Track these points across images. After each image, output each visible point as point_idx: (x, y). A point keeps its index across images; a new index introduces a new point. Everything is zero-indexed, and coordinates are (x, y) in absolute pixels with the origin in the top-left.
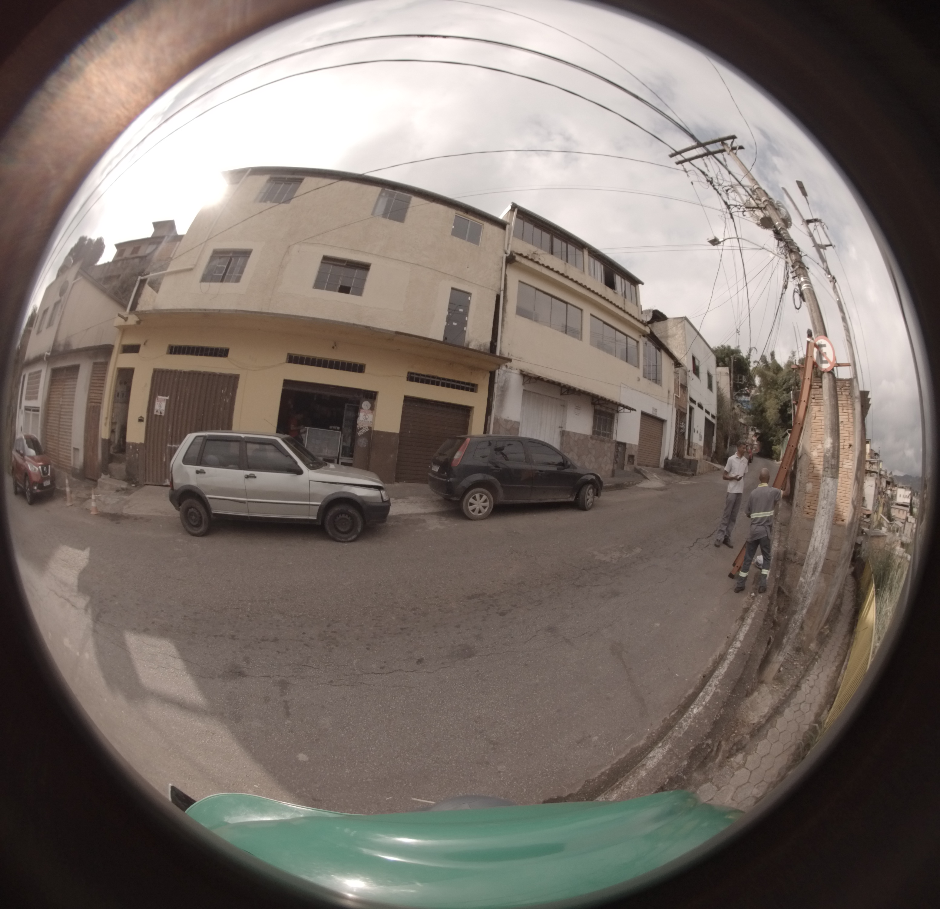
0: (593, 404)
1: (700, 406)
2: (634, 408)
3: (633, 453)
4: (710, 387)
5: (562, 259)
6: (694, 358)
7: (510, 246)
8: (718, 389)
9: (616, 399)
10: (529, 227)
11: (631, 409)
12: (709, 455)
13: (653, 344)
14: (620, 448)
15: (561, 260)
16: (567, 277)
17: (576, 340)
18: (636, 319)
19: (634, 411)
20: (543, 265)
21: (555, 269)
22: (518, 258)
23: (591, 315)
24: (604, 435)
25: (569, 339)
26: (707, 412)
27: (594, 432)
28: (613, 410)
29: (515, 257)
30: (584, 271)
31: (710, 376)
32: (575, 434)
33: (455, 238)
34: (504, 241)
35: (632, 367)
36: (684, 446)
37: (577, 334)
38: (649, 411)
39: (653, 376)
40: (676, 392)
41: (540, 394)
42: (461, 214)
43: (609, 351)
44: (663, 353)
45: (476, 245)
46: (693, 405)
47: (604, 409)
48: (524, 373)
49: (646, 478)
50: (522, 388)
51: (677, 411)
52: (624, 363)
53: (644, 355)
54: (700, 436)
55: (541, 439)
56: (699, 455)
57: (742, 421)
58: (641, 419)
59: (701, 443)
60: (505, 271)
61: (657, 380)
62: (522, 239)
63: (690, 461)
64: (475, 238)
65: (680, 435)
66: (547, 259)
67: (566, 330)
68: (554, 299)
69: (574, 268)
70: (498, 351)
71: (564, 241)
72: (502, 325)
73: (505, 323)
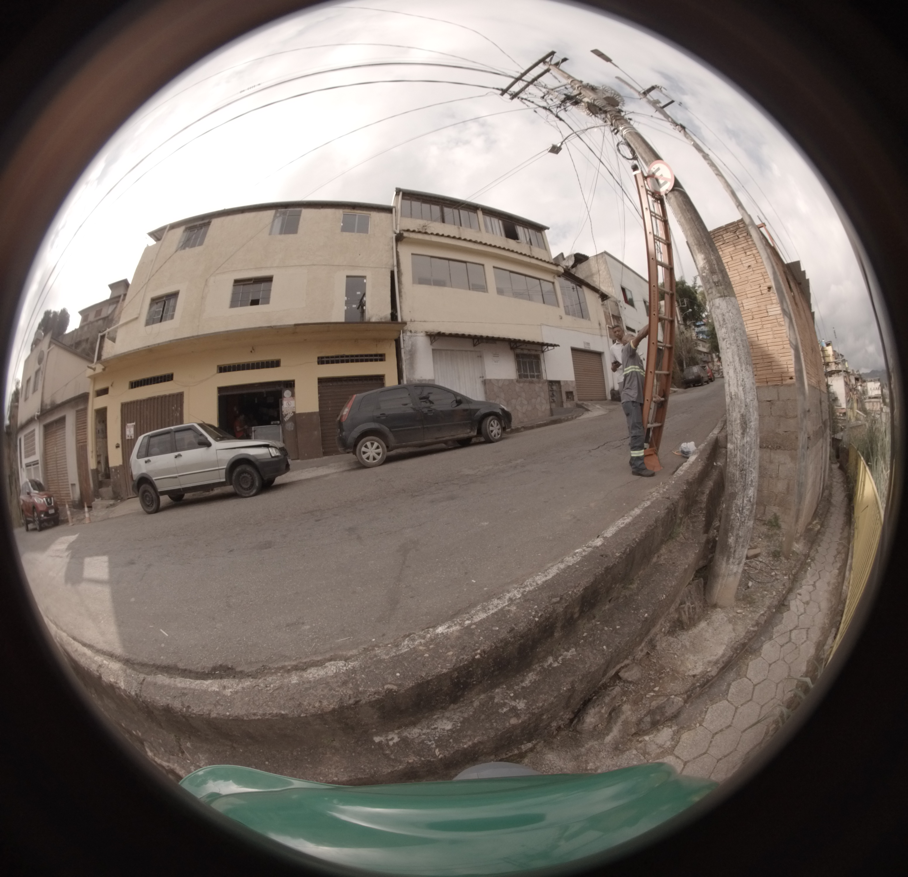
0: (512, 348)
2: (557, 343)
3: (571, 390)
5: (454, 224)
6: (624, 290)
7: (398, 226)
9: (540, 340)
10: (416, 204)
11: (554, 345)
13: (573, 282)
14: (554, 388)
15: (453, 226)
16: (460, 239)
17: (481, 294)
19: (558, 347)
20: (432, 234)
21: (446, 234)
22: (406, 234)
23: (494, 267)
24: (533, 376)
25: (473, 294)
27: (520, 376)
28: (536, 351)
29: (402, 234)
30: (480, 230)
32: (498, 381)
33: (345, 234)
34: (392, 223)
35: (550, 307)
37: (483, 288)
38: (580, 346)
39: (577, 312)
40: (608, 323)
41: (453, 350)
42: (348, 211)
43: (522, 297)
44: (585, 289)
45: (365, 234)
47: (526, 352)
48: (429, 333)
50: (430, 348)
52: (543, 305)
53: (563, 294)
58: (572, 355)
60: (396, 249)
61: (583, 315)
62: (411, 217)
64: (364, 229)
66: (438, 227)
67: (468, 286)
68: (450, 262)
69: (469, 230)
70: (399, 320)
71: (455, 208)
72: (400, 296)
73: (403, 294)
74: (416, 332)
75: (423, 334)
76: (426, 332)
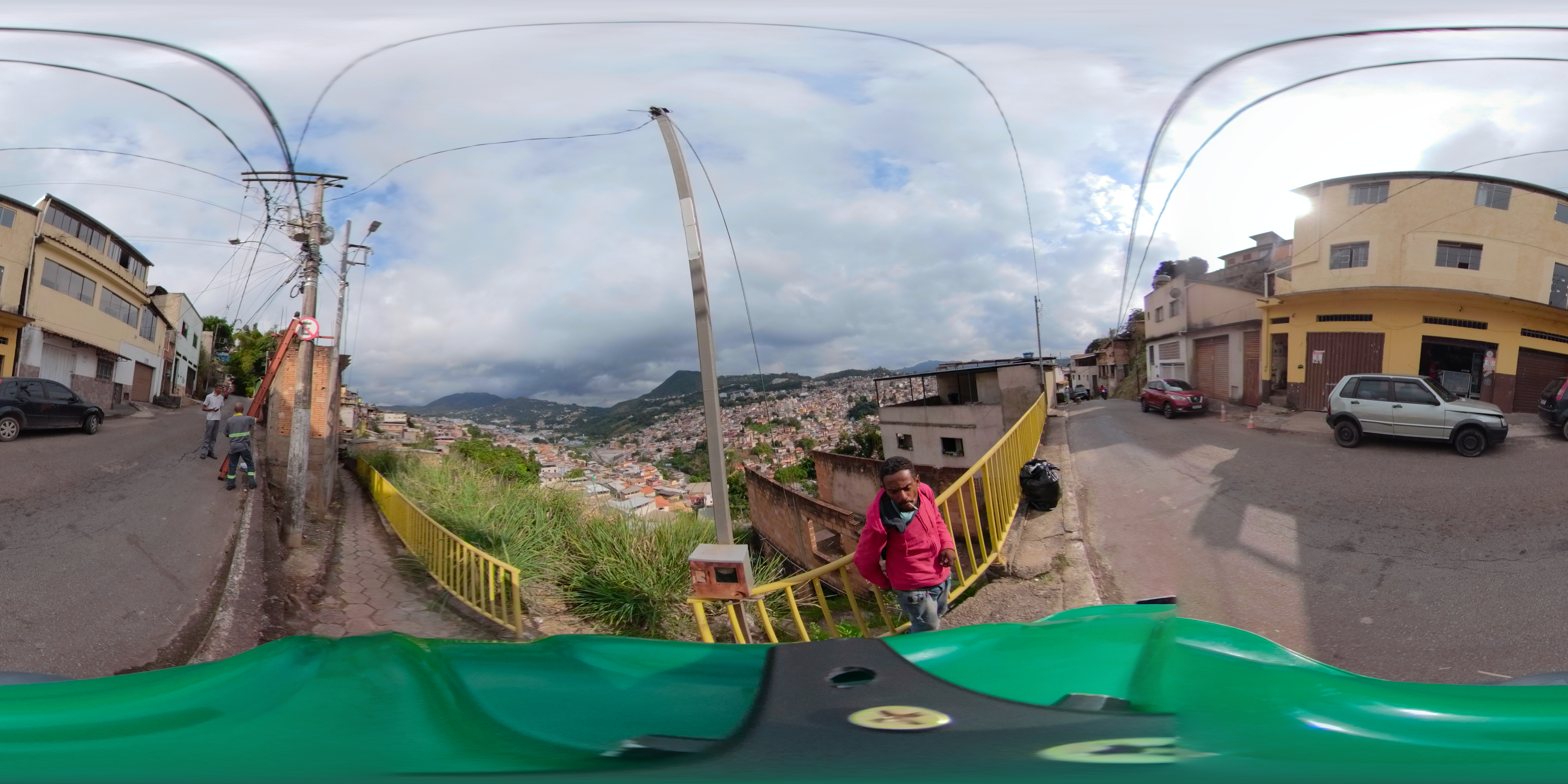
0: (98, 354)
1: (185, 358)
2: (130, 358)
3: (128, 392)
4: (195, 345)
5: (86, 242)
6: (184, 324)
7: (40, 229)
8: (202, 347)
9: (116, 351)
10: (60, 214)
11: (127, 359)
12: (190, 393)
13: (152, 311)
14: (116, 388)
15: (83, 243)
16: (92, 259)
17: (87, 305)
18: (142, 293)
19: (130, 361)
20: (68, 246)
21: (78, 250)
22: (49, 241)
23: (103, 286)
24: (105, 377)
25: (82, 305)
26: (190, 363)
27: (97, 375)
28: (113, 359)
29: (43, 238)
30: (103, 252)
31: (195, 337)
32: (82, 377)
34: (36, 226)
35: (131, 328)
36: (169, 387)
37: (89, 301)
38: (142, 361)
39: (148, 335)
40: (166, 347)
41: (57, 346)
43: (114, 315)
44: (159, 318)
45: (9, 230)
46: (178, 357)
47: (106, 359)
48: (46, 330)
49: (138, 410)
50: (42, 341)
51: (165, 361)
52: (126, 325)
53: (143, 319)
54: (183, 380)
55: (56, 380)
56: (181, 393)
57: (219, 369)
58: (135, 366)
59: (184, 385)
60: (34, 249)
61: (151, 338)
62: (52, 224)
63: (175, 398)
65: (166, 379)
66: (72, 241)
67: (81, 297)
68: (75, 274)
69: (95, 250)
70: (24, 314)
71: (91, 228)
72: (29, 291)
73: (32, 290)
74: (35, 326)
75: (40, 330)
76: (42, 328)
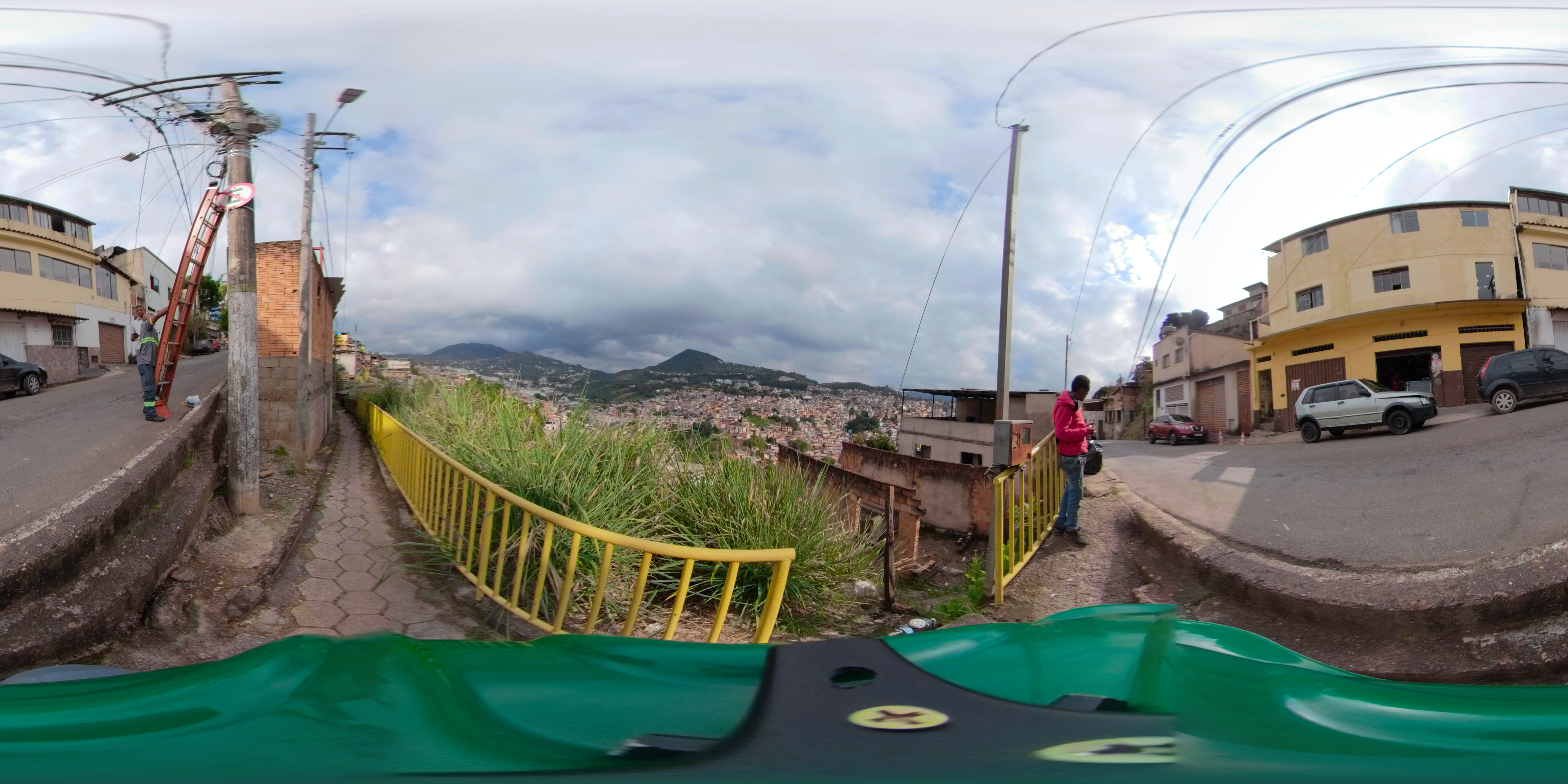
6: (152, 278)
7: (1517, 220)
13: (107, 269)
22: (1525, 226)
29: (1522, 226)
33: (1466, 228)
34: (1512, 217)
38: (107, 320)
39: (108, 294)
42: (1463, 209)
44: (117, 275)
45: (1485, 228)
50: (1550, 318)
53: (98, 279)
60: (1518, 238)
61: (112, 296)
64: (1484, 223)
70: (1525, 297)
72: (1524, 278)
73: (1527, 276)
74: (1539, 307)
75: (1545, 309)
76: (1547, 306)
